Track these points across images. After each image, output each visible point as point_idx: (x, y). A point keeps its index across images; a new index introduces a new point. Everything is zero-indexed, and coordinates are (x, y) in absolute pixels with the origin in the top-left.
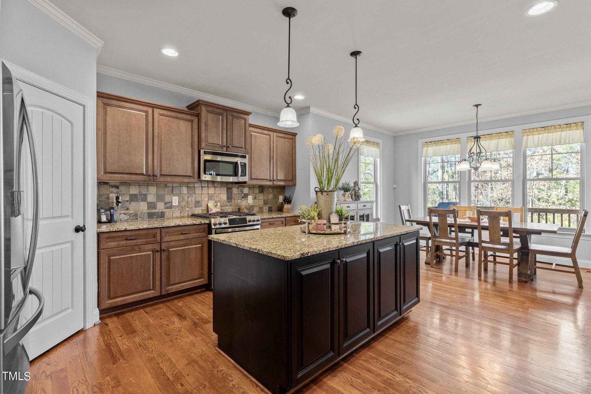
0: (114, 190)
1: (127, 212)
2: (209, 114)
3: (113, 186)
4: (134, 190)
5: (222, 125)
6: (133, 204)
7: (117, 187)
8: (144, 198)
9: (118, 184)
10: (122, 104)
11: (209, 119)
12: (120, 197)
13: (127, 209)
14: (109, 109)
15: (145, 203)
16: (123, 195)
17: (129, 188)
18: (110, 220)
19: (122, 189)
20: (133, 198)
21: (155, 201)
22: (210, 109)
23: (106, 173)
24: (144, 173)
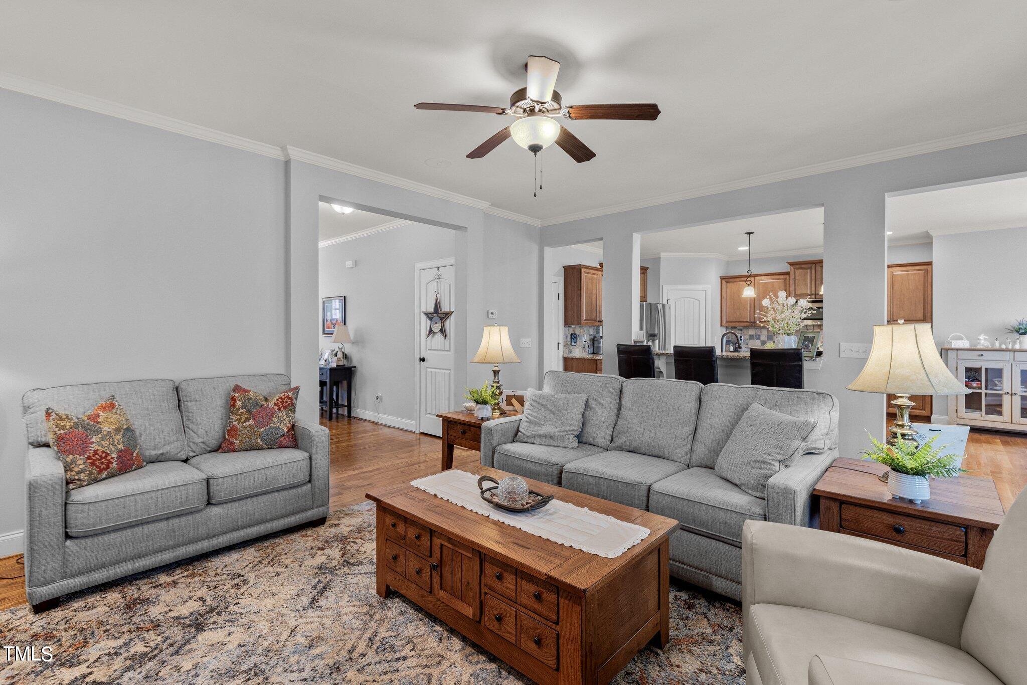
0: (739, 332)
1: (747, 346)
2: (797, 271)
3: (738, 330)
4: (752, 332)
5: (811, 277)
6: (751, 341)
7: (741, 330)
8: (758, 337)
9: (741, 328)
10: (736, 280)
11: (797, 275)
12: (743, 337)
13: (747, 344)
14: (728, 284)
15: (760, 341)
16: (744, 335)
17: (748, 330)
18: (736, 350)
19: (744, 331)
20: (751, 337)
21: (766, 340)
22: (798, 266)
23: (727, 322)
24: (749, 321)
